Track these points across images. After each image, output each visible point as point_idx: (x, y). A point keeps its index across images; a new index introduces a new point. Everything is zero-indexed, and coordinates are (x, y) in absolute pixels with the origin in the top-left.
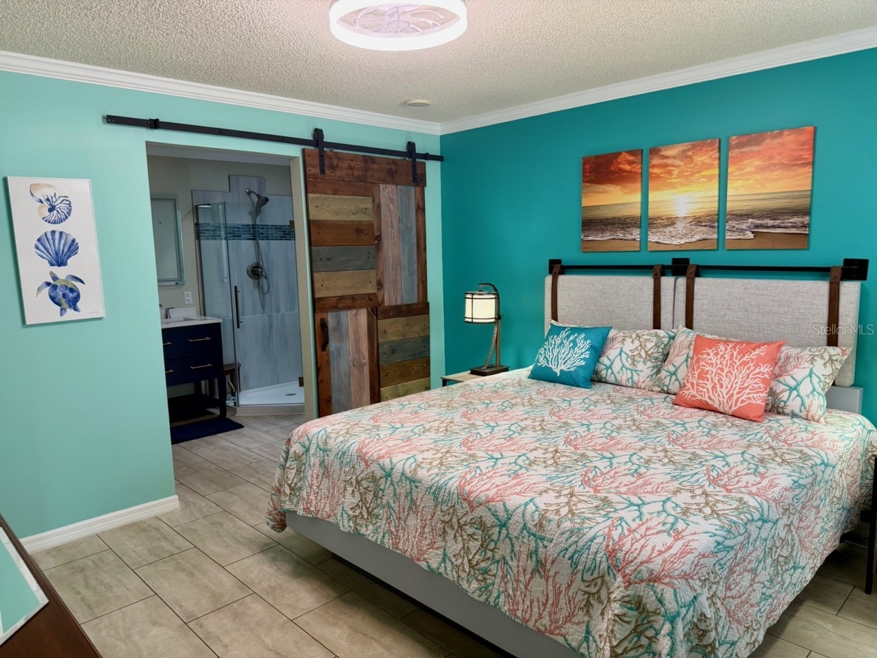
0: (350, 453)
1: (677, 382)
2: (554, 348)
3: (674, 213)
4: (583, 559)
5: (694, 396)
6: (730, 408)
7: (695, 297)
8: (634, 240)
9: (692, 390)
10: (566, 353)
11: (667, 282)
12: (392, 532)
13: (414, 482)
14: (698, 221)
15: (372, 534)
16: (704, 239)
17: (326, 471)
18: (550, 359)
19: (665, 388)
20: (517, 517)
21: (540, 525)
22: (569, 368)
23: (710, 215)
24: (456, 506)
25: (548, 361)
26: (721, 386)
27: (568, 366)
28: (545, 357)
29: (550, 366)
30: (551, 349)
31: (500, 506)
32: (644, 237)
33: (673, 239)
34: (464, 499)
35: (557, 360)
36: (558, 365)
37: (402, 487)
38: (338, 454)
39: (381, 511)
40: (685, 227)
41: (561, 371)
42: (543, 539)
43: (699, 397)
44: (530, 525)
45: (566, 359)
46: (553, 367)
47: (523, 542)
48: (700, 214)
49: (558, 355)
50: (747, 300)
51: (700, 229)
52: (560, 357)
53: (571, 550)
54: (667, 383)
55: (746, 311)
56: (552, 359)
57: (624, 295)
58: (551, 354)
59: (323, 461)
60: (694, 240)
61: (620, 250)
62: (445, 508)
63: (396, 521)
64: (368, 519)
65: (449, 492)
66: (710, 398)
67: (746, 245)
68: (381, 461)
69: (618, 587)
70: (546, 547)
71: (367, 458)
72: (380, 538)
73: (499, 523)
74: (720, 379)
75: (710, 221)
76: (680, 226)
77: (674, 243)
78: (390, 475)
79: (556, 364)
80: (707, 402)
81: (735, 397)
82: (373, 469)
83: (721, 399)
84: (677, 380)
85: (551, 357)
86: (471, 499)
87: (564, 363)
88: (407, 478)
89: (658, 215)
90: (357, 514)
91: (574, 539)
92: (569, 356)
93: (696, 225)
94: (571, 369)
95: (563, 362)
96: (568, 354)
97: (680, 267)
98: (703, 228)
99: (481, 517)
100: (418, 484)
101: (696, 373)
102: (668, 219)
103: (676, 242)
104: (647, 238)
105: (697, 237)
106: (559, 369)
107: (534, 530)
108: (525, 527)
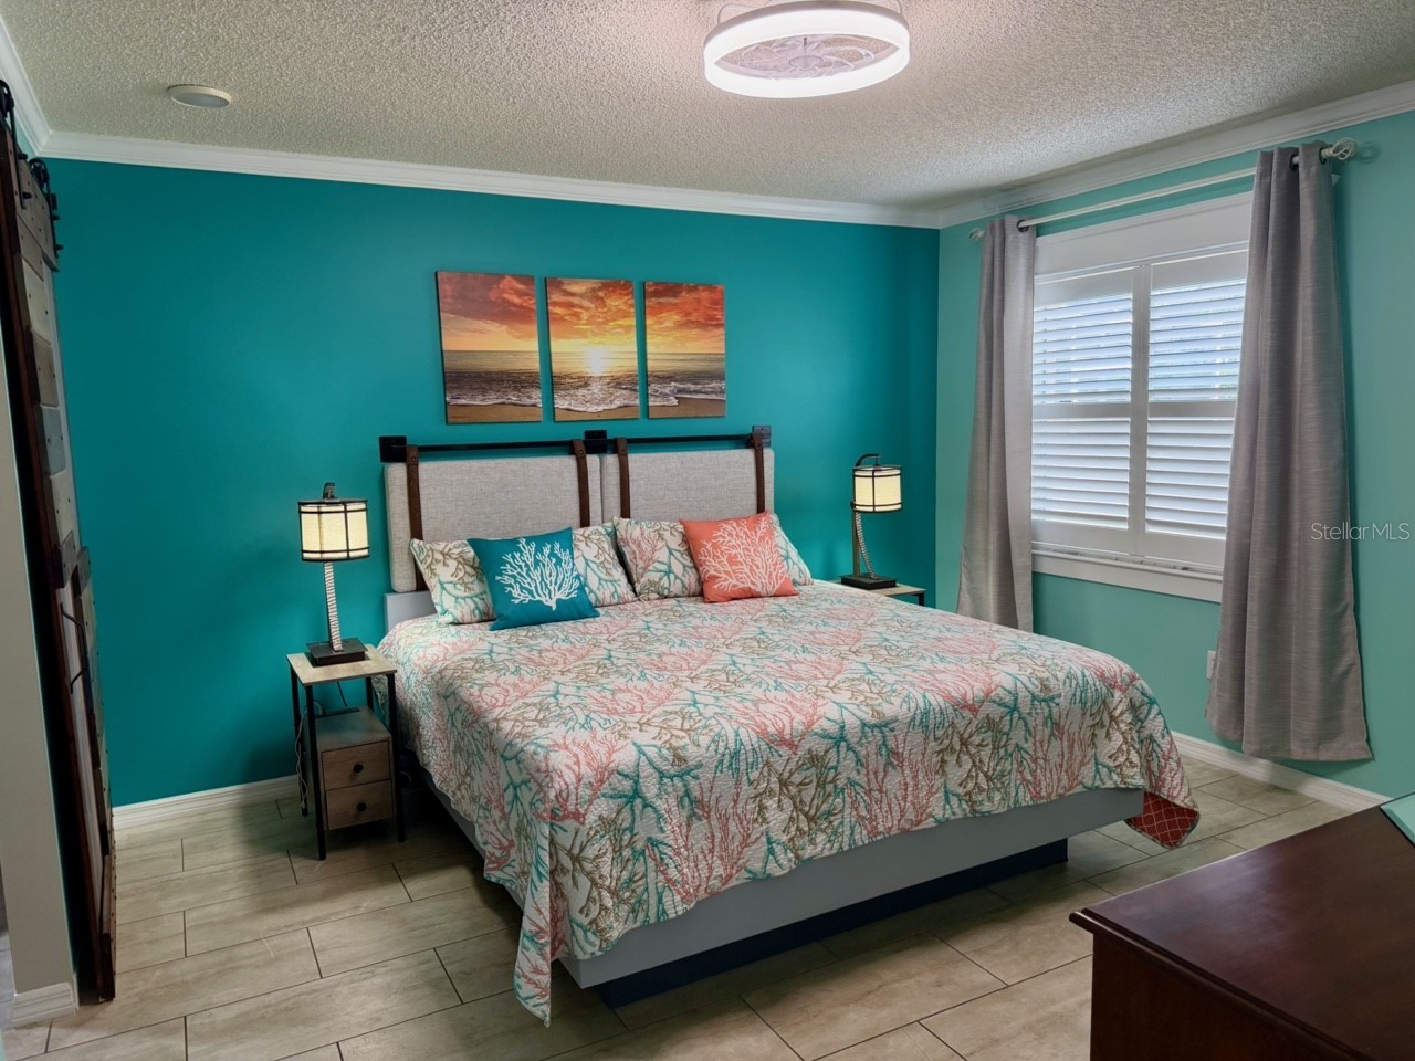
0: (749, 748)
1: (678, 581)
2: (529, 570)
3: (588, 370)
4: (1089, 695)
5: (735, 586)
6: (773, 587)
7: (631, 478)
8: (535, 405)
9: (730, 580)
10: (554, 574)
11: (593, 461)
12: (863, 818)
13: (885, 726)
14: (617, 382)
15: (828, 846)
16: (626, 406)
17: (696, 807)
18: (533, 588)
19: (666, 592)
20: (1022, 694)
21: (1045, 688)
22: (569, 594)
23: (631, 376)
24: (956, 721)
25: (531, 593)
26: (758, 567)
27: (567, 592)
28: (522, 588)
29: (538, 598)
30: (524, 574)
31: (1000, 691)
32: (549, 401)
33: (588, 404)
34: (962, 708)
35: (546, 586)
36: (550, 594)
37: (869, 743)
38: (721, 762)
39: (838, 800)
40: (602, 390)
41: (559, 602)
42: (1052, 699)
43: (741, 586)
44: (1037, 692)
45: (559, 582)
46: (543, 599)
47: (1037, 713)
48: (619, 374)
49: (543, 580)
50: (685, 475)
51: (621, 392)
52: (548, 582)
53: (1078, 694)
54: (666, 585)
55: (686, 489)
56: (536, 587)
57: (536, 485)
58: (529, 580)
59: (687, 794)
60: (613, 406)
61: (514, 419)
62: (940, 733)
63: (866, 798)
64: (810, 829)
65: (941, 709)
66: (752, 583)
67: (672, 413)
68: (816, 728)
69: (1120, 701)
70: (1058, 705)
71: (787, 737)
72: (846, 839)
73: (1008, 710)
74: (752, 561)
75: (630, 382)
76: (596, 388)
77: (590, 410)
78: (842, 738)
79: (547, 593)
80: (750, 588)
81: (774, 574)
82: (807, 747)
83: (763, 581)
84: (676, 578)
85: (533, 585)
86: (971, 702)
87: (559, 589)
88: (873, 727)
89: (566, 371)
90: (793, 833)
91: (1074, 683)
92: (561, 576)
93: (615, 387)
94: (572, 595)
95: (557, 588)
96: (558, 575)
97: (597, 442)
98: (624, 392)
99: (988, 716)
100: (891, 726)
101: (724, 560)
102: (579, 378)
103: (592, 409)
104: (554, 404)
105: (617, 403)
106: (554, 599)
107: (1042, 695)
108: (1034, 698)
